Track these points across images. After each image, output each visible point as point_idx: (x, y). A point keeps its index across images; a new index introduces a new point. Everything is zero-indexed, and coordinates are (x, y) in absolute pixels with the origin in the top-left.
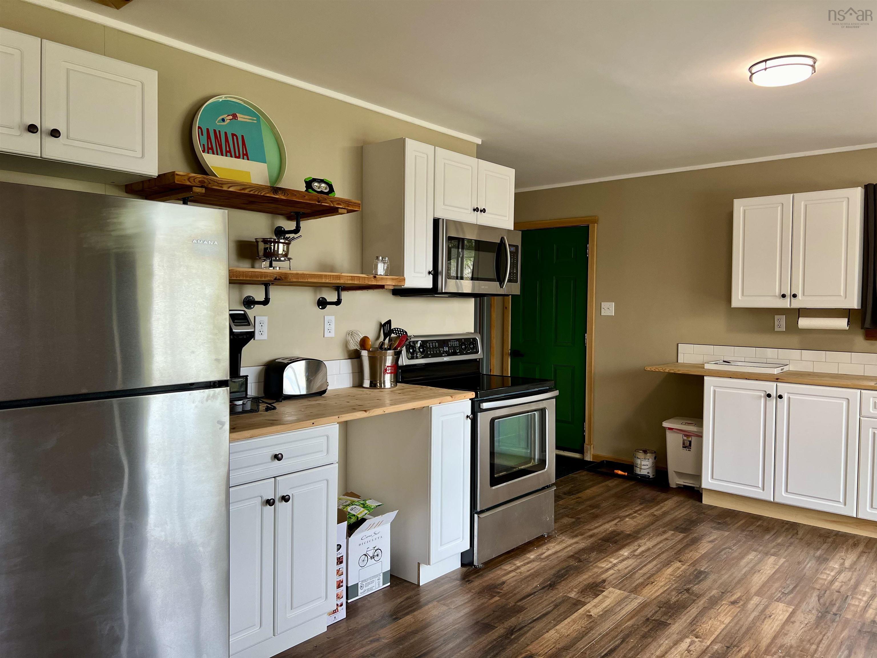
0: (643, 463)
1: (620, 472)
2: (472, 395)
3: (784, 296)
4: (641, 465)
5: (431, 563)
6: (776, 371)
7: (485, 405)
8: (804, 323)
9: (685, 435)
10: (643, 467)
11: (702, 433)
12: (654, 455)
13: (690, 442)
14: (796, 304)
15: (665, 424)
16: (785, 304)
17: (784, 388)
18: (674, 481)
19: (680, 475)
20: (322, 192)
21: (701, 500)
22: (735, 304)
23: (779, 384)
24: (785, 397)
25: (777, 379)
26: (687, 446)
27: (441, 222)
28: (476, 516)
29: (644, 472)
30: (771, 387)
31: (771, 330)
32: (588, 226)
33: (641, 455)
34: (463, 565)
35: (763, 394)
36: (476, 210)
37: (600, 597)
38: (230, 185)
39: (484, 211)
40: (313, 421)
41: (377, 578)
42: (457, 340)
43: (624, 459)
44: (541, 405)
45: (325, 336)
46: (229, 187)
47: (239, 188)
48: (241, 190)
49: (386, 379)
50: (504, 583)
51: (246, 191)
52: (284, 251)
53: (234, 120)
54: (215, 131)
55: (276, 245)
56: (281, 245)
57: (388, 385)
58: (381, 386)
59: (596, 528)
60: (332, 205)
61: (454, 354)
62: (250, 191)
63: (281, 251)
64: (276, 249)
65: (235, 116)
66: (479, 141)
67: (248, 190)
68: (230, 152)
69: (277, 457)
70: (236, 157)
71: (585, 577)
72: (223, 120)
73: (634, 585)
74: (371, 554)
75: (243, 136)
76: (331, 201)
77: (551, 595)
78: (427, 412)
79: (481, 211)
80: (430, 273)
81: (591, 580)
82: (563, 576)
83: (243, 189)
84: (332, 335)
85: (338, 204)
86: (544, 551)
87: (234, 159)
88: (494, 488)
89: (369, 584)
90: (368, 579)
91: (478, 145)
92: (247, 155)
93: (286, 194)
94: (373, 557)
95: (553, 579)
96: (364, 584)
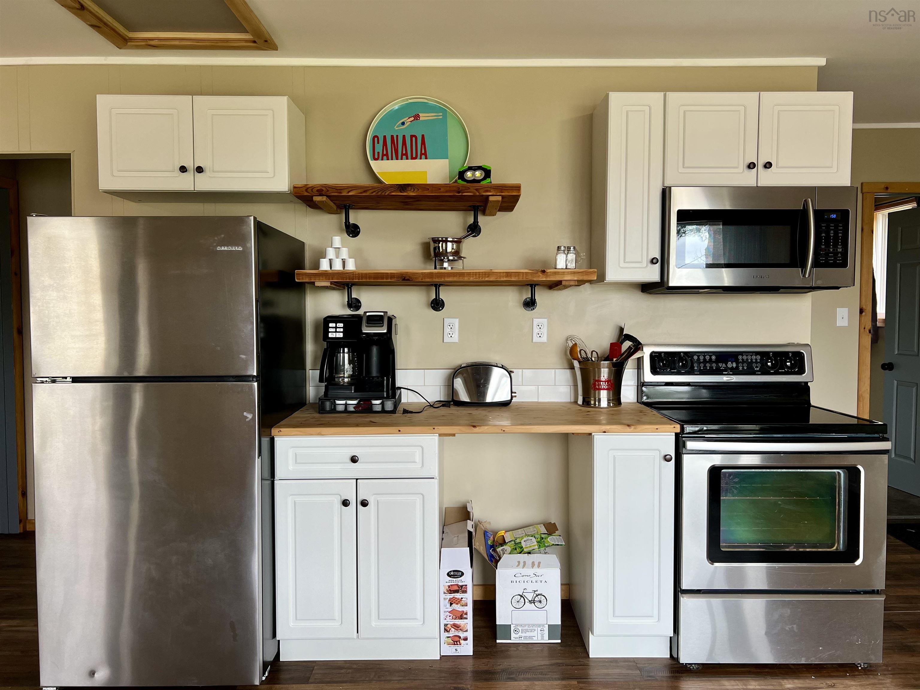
7: (698, 445)
20: (475, 181)
27: (667, 192)
28: (680, 595)
34: (671, 656)
36: (751, 167)
38: (350, 189)
39: (768, 165)
40: (399, 428)
41: (539, 629)
42: (757, 353)
44: (850, 461)
45: (534, 341)
46: (349, 192)
47: (359, 191)
48: (361, 193)
51: (368, 194)
53: (415, 121)
54: (392, 136)
60: (478, 194)
61: (752, 373)
62: (372, 193)
65: (417, 117)
66: (822, 61)
68: (406, 154)
70: (412, 158)
72: (403, 124)
74: (530, 596)
75: (423, 136)
79: (763, 166)
83: (365, 192)
84: (544, 339)
86: (822, 686)
87: (410, 161)
88: (715, 565)
89: (527, 631)
90: (525, 625)
91: (819, 68)
92: (425, 154)
94: (532, 602)
96: (520, 629)
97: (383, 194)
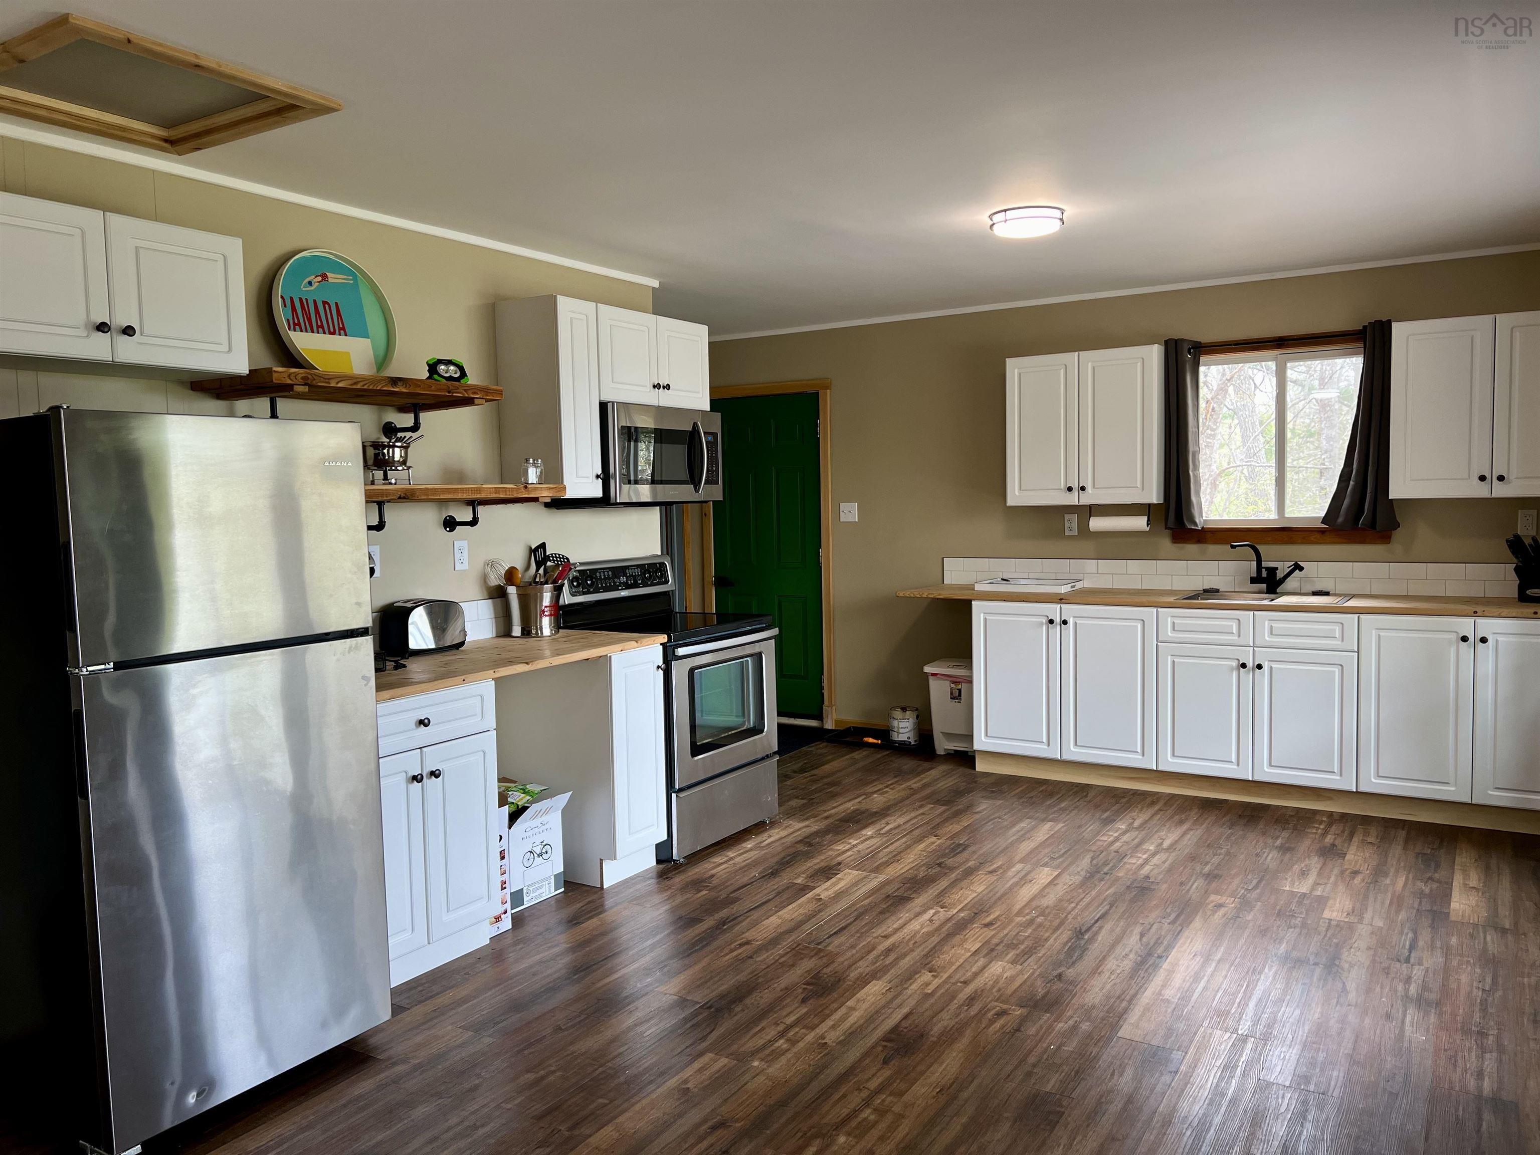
0: (901, 725)
1: (871, 740)
2: (664, 638)
3: (1070, 489)
4: (898, 728)
5: (618, 857)
6: (1064, 589)
7: (681, 651)
8: (1097, 524)
9: (953, 682)
10: (901, 731)
11: (971, 677)
12: (915, 714)
13: (960, 691)
14: (1087, 499)
15: (928, 669)
16: (1072, 499)
17: (1069, 611)
18: (942, 745)
19: (949, 736)
20: (450, 378)
21: (973, 766)
22: (1011, 501)
23: (1063, 606)
24: (1071, 621)
25: (1061, 599)
26: (956, 696)
27: (610, 406)
28: (674, 795)
29: (903, 737)
30: (1053, 610)
31: (1060, 534)
32: (818, 393)
33: (898, 714)
34: (658, 862)
35: (1044, 620)
36: (657, 386)
37: (834, 880)
38: (339, 379)
39: (668, 387)
40: (463, 677)
41: (547, 882)
42: (638, 566)
43: (877, 722)
44: (756, 649)
45: (456, 569)
46: (338, 383)
47: (350, 382)
48: (352, 385)
49: (543, 624)
50: (713, 876)
51: (359, 386)
52: (401, 456)
53: (324, 282)
54: (301, 300)
55: (391, 450)
56: (397, 450)
57: (547, 631)
58: (537, 633)
59: (834, 808)
60: (466, 395)
61: (635, 586)
62: (364, 385)
63: (397, 457)
64: (391, 455)
65: (324, 277)
66: (656, 284)
67: (362, 384)
68: (322, 326)
69: (423, 723)
70: (331, 333)
71: (816, 861)
72: (310, 283)
73: (876, 865)
74: (538, 850)
75: (336, 304)
76: (465, 390)
77: (773, 883)
78: (605, 661)
79: (664, 387)
80: (598, 477)
81: (823, 864)
82: (788, 862)
83: (355, 383)
84: (465, 566)
85: (474, 393)
86: (764, 839)
87: (328, 336)
88: (696, 758)
89: (537, 889)
90: (535, 883)
91: (654, 288)
92: (343, 329)
93: (408, 385)
94: (540, 855)
95: (776, 867)
96: (531, 889)
97: (375, 388)
